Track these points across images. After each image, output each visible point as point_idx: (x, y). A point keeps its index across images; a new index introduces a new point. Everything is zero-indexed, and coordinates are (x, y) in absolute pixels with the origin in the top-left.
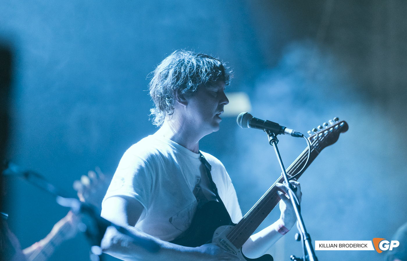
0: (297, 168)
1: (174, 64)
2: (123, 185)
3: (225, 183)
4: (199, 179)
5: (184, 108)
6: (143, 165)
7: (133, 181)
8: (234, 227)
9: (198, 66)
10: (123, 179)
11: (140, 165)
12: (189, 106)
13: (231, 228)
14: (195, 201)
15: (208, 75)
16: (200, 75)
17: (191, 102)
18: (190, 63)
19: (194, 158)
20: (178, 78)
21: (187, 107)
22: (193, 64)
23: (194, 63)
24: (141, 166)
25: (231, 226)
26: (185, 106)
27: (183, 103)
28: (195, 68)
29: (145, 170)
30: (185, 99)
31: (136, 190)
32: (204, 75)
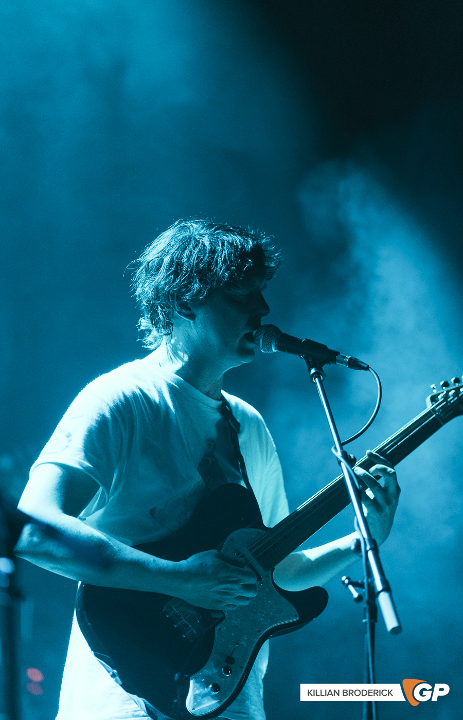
0: (398, 444)
1: (173, 246)
2: (67, 447)
3: (262, 452)
4: (212, 444)
5: (190, 324)
6: (108, 415)
7: (85, 441)
8: (265, 532)
9: (213, 251)
10: (69, 436)
11: (101, 413)
12: (197, 320)
13: (258, 533)
14: (199, 482)
15: (228, 268)
16: (214, 268)
17: (200, 314)
18: (200, 245)
19: (209, 406)
20: (176, 274)
21: (194, 323)
22: (204, 246)
23: (206, 244)
24: (103, 417)
25: (260, 530)
26: (191, 321)
27: (186, 316)
28: (207, 255)
29: (110, 424)
30: (190, 310)
31: (88, 457)
32: (221, 268)
